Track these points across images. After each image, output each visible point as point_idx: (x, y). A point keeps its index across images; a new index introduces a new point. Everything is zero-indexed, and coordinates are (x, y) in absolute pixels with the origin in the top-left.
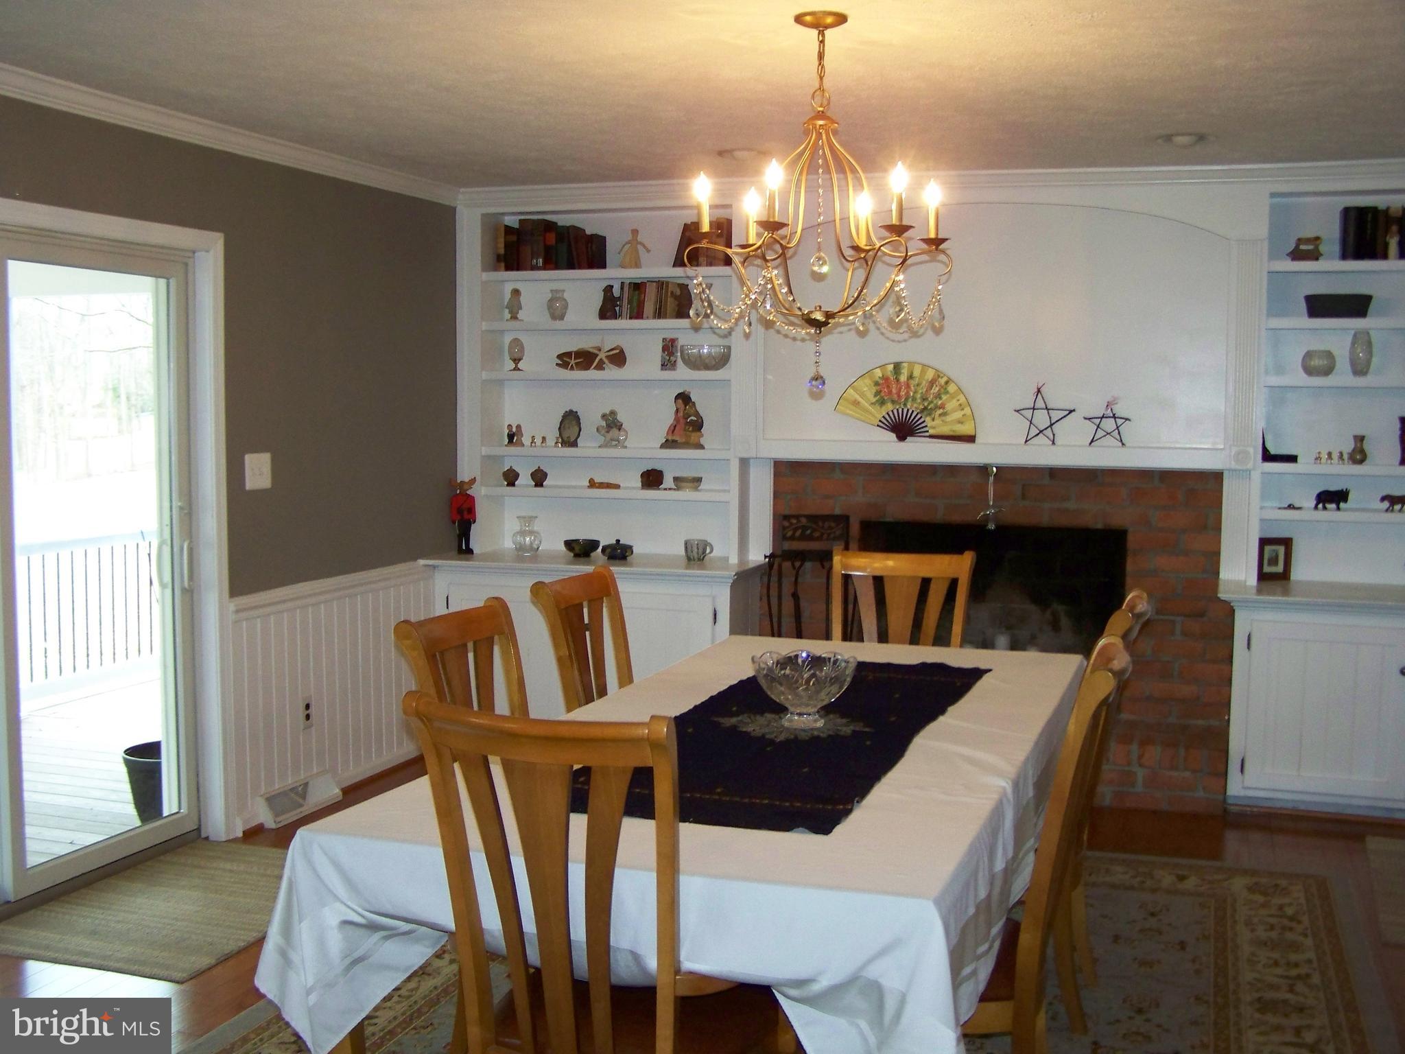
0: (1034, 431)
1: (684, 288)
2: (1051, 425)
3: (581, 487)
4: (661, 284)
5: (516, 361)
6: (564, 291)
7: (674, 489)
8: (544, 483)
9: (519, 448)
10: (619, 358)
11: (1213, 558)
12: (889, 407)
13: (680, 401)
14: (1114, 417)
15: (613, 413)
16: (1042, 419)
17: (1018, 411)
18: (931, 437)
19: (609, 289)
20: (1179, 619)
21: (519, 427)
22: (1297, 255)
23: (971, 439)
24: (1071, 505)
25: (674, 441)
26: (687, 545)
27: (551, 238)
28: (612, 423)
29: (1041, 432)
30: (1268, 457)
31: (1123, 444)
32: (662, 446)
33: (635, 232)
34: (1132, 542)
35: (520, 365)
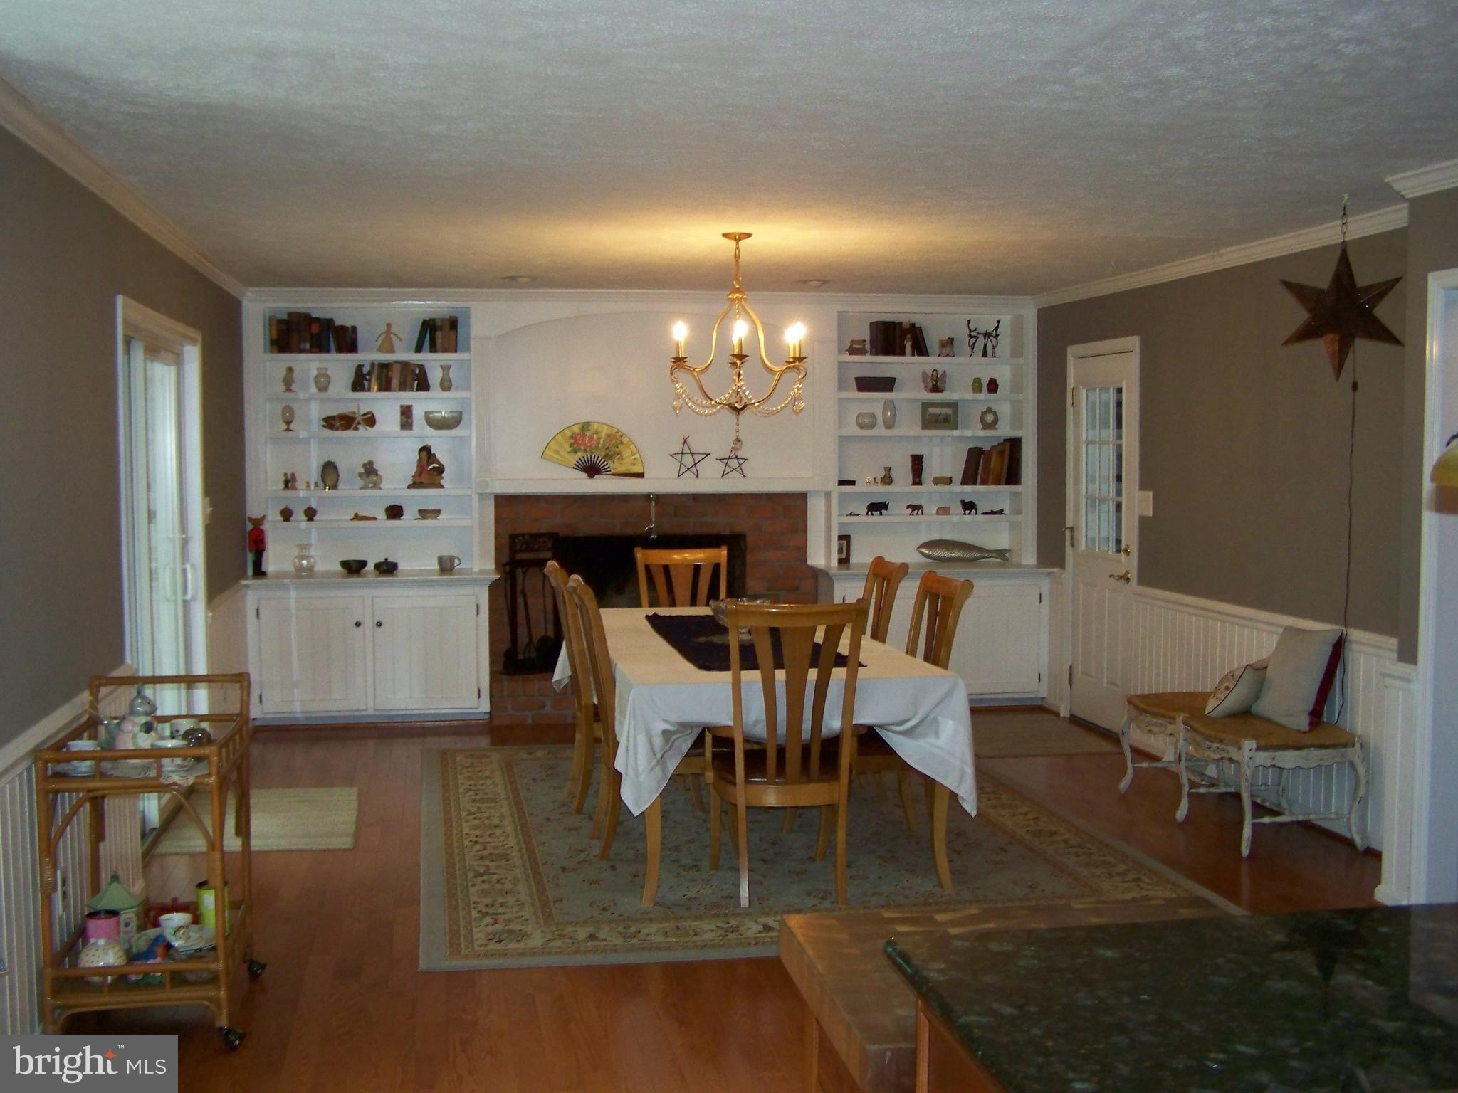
0: (683, 469)
1: (422, 367)
2: (695, 464)
3: (345, 520)
4: (405, 365)
5: (288, 423)
6: (327, 369)
7: (419, 519)
8: (315, 518)
9: (293, 492)
10: (370, 421)
11: (803, 549)
12: (580, 454)
13: (424, 453)
14: (736, 457)
15: (371, 463)
16: (688, 461)
17: (671, 455)
18: (613, 475)
19: (360, 368)
20: (782, 593)
21: (293, 475)
22: (852, 351)
23: (641, 475)
24: (708, 519)
25: (421, 483)
26: (441, 560)
27: (315, 329)
28: (370, 471)
29: (688, 469)
30: (841, 483)
31: (744, 476)
32: (409, 487)
33: (389, 326)
34: (750, 541)
35: (292, 426)
